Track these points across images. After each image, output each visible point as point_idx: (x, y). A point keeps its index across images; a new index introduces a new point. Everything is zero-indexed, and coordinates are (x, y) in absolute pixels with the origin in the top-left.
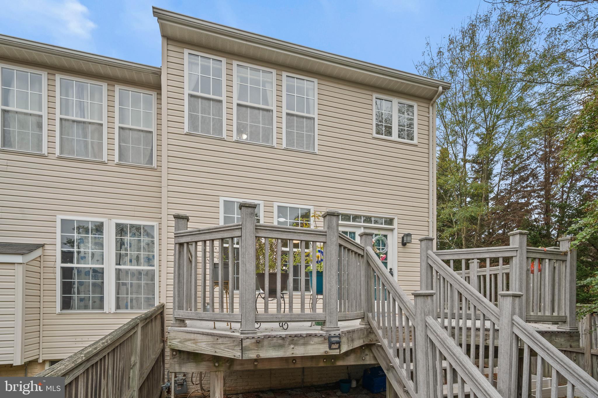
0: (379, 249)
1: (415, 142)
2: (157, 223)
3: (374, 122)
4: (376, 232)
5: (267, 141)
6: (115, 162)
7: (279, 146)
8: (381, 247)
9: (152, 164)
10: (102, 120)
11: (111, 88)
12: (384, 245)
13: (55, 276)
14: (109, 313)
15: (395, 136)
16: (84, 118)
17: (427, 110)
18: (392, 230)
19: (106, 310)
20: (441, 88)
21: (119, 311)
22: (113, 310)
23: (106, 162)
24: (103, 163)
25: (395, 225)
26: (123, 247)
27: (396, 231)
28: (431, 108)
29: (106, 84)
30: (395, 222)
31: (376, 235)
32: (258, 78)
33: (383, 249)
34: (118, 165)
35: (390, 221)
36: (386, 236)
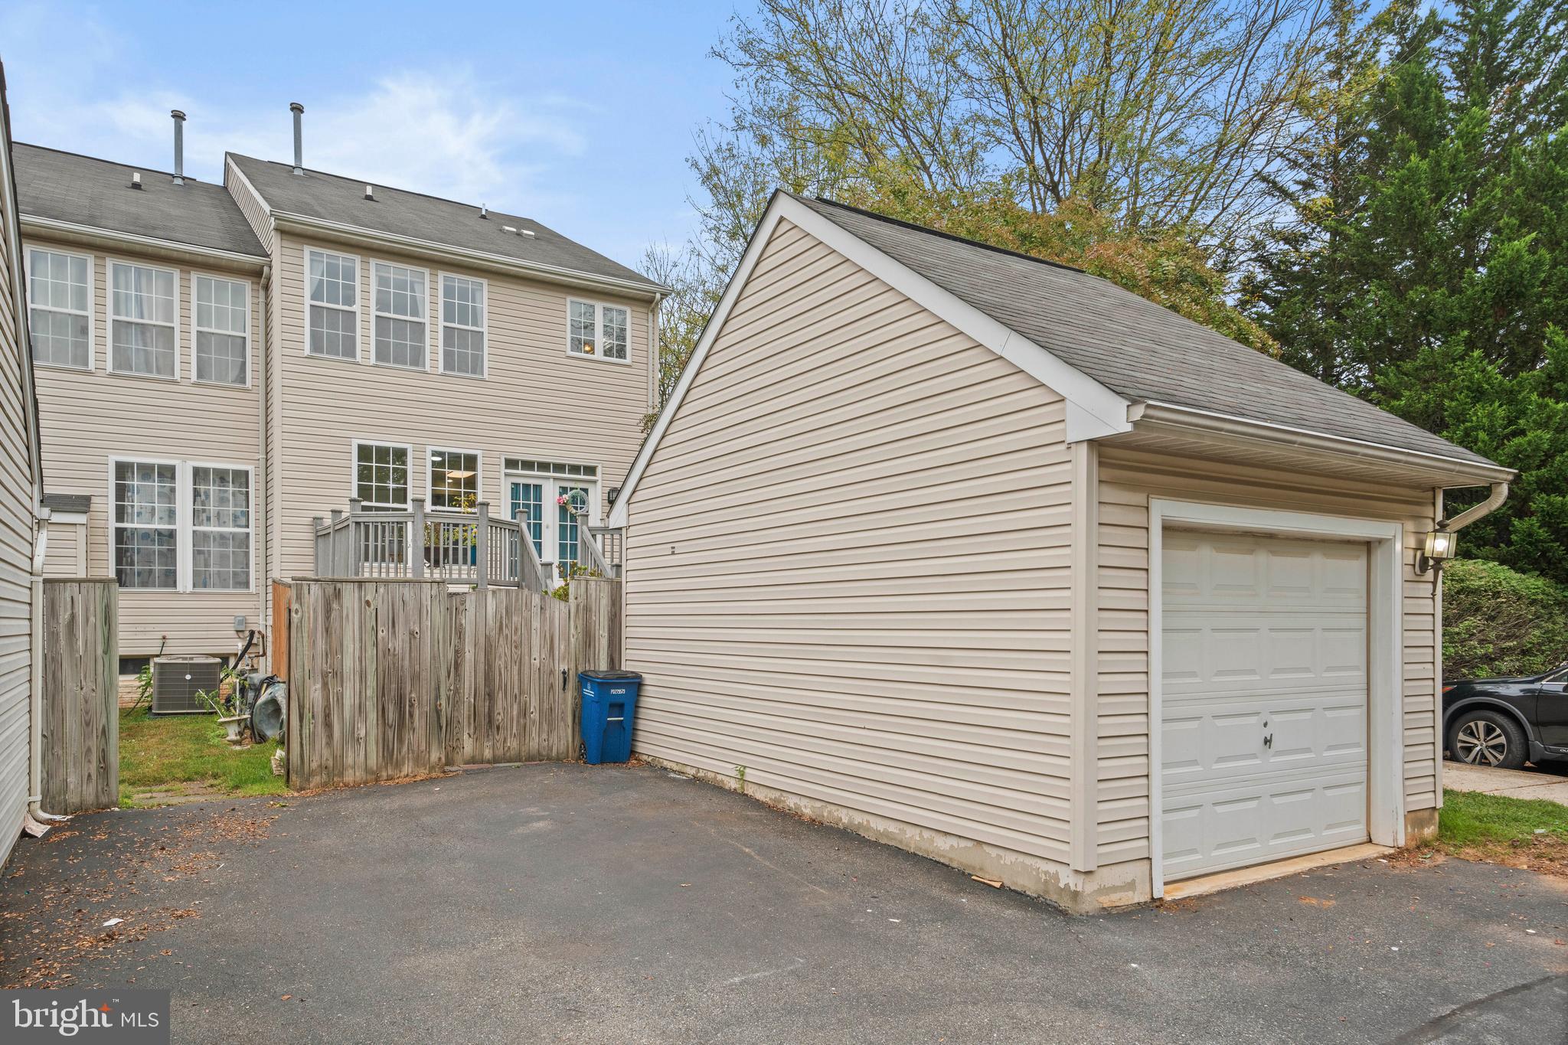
0: (576, 508)
1: (628, 361)
2: (253, 467)
3: (569, 336)
4: (572, 485)
5: (417, 365)
6: (192, 381)
7: (434, 371)
8: (579, 506)
9: (245, 383)
10: (173, 322)
11: (185, 276)
12: (583, 502)
13: (107, 540)
14: (184, 593)
15: (599, 355)
16: (142, 318)
17: (645, 316)
18: (595, 482)
19: (180, 588)
20: (658, 296)
21: (197, 590)
22: (190, 588)
23: (179, 380)
24: (175, 382)
25: (599, 477)
26: (198, 498)
27: (599, 484)
28: (650, 315)
29: (178, 270)
30: (599, 471)
31: (572, 489)
32: (404, 278)
33: (581, 508)
34: (195, 384)
35: (591, 470)
36: (586, 490)
